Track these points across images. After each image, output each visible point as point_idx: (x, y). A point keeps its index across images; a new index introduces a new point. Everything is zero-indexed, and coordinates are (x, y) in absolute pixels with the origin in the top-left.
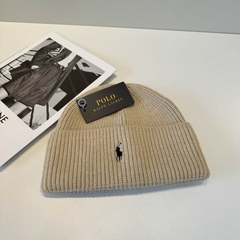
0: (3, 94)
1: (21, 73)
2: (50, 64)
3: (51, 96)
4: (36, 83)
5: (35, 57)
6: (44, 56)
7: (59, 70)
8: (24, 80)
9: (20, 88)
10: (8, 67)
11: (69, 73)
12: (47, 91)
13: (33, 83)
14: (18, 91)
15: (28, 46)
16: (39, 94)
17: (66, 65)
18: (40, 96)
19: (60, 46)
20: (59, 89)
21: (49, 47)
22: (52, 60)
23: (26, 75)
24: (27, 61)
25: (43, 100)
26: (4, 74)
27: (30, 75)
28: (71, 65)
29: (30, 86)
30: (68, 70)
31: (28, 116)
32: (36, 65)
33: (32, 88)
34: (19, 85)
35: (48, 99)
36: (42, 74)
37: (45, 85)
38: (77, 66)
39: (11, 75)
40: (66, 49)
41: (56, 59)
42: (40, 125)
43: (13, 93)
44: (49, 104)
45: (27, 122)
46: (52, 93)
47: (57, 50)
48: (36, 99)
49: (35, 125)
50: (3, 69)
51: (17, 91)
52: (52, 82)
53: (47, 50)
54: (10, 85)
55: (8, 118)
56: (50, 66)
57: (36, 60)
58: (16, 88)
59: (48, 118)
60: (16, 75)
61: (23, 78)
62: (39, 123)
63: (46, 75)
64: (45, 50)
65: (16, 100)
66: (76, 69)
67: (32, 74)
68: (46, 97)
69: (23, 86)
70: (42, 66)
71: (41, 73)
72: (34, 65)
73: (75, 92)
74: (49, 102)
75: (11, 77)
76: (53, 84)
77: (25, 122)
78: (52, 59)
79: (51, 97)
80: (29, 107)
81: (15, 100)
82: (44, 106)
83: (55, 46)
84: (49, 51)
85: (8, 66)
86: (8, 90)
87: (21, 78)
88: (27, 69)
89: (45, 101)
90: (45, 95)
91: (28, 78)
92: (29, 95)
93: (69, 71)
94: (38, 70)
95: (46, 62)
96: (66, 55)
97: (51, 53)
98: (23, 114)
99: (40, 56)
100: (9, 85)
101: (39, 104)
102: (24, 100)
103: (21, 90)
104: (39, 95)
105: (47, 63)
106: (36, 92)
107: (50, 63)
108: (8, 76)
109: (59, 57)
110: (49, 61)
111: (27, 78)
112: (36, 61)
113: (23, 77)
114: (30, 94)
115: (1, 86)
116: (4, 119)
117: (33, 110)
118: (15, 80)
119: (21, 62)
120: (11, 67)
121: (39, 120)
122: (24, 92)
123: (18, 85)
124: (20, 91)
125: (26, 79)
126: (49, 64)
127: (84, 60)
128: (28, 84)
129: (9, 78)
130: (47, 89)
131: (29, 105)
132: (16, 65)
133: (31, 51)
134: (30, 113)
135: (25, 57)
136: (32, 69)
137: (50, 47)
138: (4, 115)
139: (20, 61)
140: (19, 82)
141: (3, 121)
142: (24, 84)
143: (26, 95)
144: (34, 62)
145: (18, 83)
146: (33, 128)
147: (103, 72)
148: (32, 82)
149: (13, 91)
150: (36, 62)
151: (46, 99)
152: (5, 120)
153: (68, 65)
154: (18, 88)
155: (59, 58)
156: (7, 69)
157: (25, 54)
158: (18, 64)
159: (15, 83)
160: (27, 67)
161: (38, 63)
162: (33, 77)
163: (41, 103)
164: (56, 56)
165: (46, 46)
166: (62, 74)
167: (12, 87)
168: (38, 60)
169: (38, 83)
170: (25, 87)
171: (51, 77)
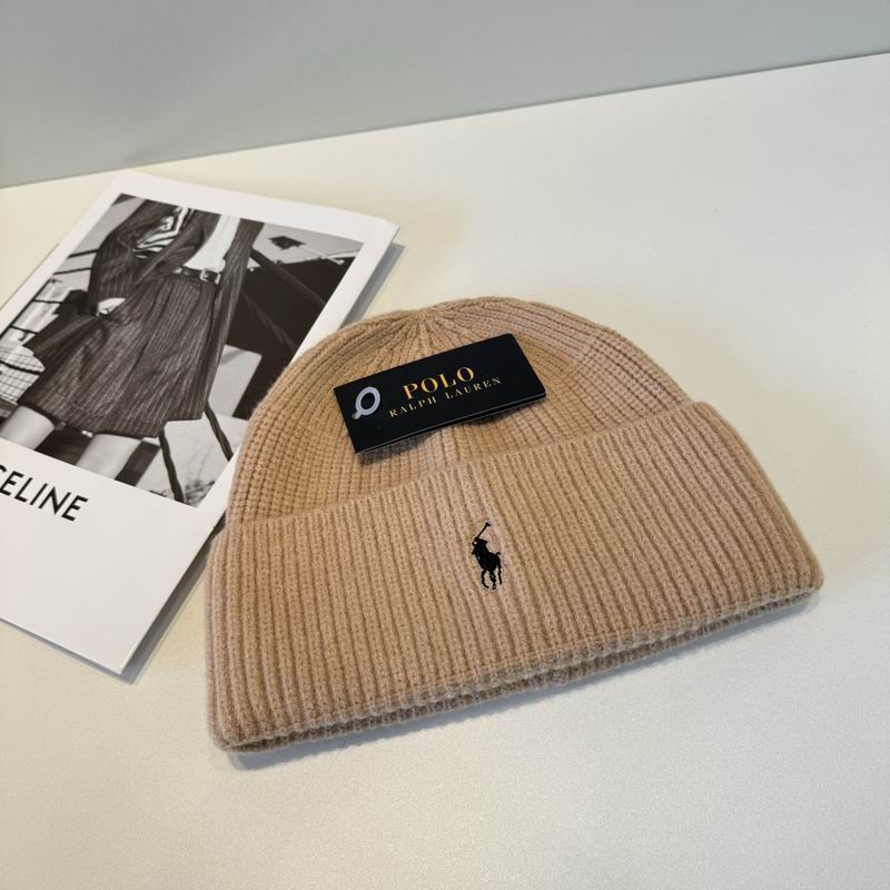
0: (35, 425)
1: (69, 339)
2: (161, 276)
3: (208, 379)
4: (136, 355)
5: (96, 271)
6: (127, 257)
7: (201, 289)
8: (88, 359)
9: (86, 390)
10: (15, 335)
11: (239, 286)
12: (188, 370)
13: (125, 357)
14: (84, 401)
15: (58, 245)
16: (164, 388)
17: (218, 265)
18: (171, 393)
19: (170, 210)
20: (227, 349)
21: (132, 223)
22: (163, 263)
23: (91, 340)
24: (72, 293)
25: (185, 401)
26: (10, 359)
27: (105, 337)
28: (235, 258)
29: (120, 370)
30: (231, 279)
31: (157, 467)
32: (111, 296)
33: (131, 373)
34: (77, 378)
35: (202, 393)
36: (147, 319)
37: (170, 350)
38: (257, 256)
39: (35, 356)
40: (196, 211)
41: (173, 257)
42: (212, 483)
43: (68, 413)
44: (212, 406)
45: (160, 490)
46: (207, 367)
47: (166, 224)
48: (159, 404)
49: (193, 489)
51: (80, 401)
52: (193, 334)
53: (130, 236)
54: (48, 390)
55: (85, 500)
56: (164, 282)
57: (103, 280)
58: (72, 393)
59: (229, 454)
60: (54, 352)
61: (84, 352)
62: (205, 480)
63: (160, 317)
64: (122, 240)
65: (89, 432)
66: (257, 265)
67: (111, 329)
68: (192, 386)
69: (93, 380)
70: (136, 294)
71: (140, 316)
72: (104, 298)
73: (289, 341)
74: (210, 400)
75: (40, 364)
76: (199, 341)
77: (152, 492)
78: (160, 259)
79: (211, 383)
80: (148, 440)
81: (84, 432)
82: (199, 417)
83: (151, 214)
84: (139, 238)
85: (11, 330)
86: (44, 408)
87: (76, 355)
88: (86, 320)
89: (194, 403)
90: (186, 383)
91: (100, 348)
92: (128, 399)
93: (237, 278)
94: (125, 312)
95: (144, 275)
96: (205, 230)
97: (147, 243)
98: (136, 468)
99: (112, 263)
100: (41, 392)
101: (177, 419)
102: (118, 423)
103: (92, 395)
104: (167, 390)
105: (147, 276)
106: (150, 385)
107: (160, 273)
108: (28, 364)
109: (181, 247)
110: (152, 271)
111: (97, 347)
112: (106, 284)
113: (80, 351)
114: (131, 396)
115: (14, 403)
116: (73, 506)
117: (165, 445)
118: (55, 370)
119: (54, 302)
120: (27, 332)
121: (201, 470)
122: (107, 398)
123: (75, 381)
124: (90, 399)
125: (92, 352)
126: (156, 280)
127: (273, 226)
128: (110, 366)
129: (35, 369)
130: (182, 361)
131: (141, 432)
132: (40, 318)
133: (71, 256)
134: (159, 457)
135: (61, 282)
136: (101, 314)
137: (135, 224)
138: (69, 494)
139: (49, 302)
140: (77, 371)
141: (72, 513)
142: (93, 373)
143: (119, 403)
144: (101, 289)
145: (71, 373)
146: (192, 500)
147: (358, 246)
148: (119, 355)
149: (65, 404)
150: (109, 287)
151: (196, 396)
152: (77, 508)
153: (223, 262)
154: (78, 390)
155: (184, 249)
156: (14, 343)
157: (56, 273)
158: (44, 312)
159: (63, 378)
160: (81, 313)
161: (115, 289)
162: (118, 339)
163: (185, 413)
164: (170, 245)
165: (123, 224)
166: (216, 296)
167: (56, 396)
168: (111, 276)
169: (146, 351)
170: (102, 379)
171: (181, 319)
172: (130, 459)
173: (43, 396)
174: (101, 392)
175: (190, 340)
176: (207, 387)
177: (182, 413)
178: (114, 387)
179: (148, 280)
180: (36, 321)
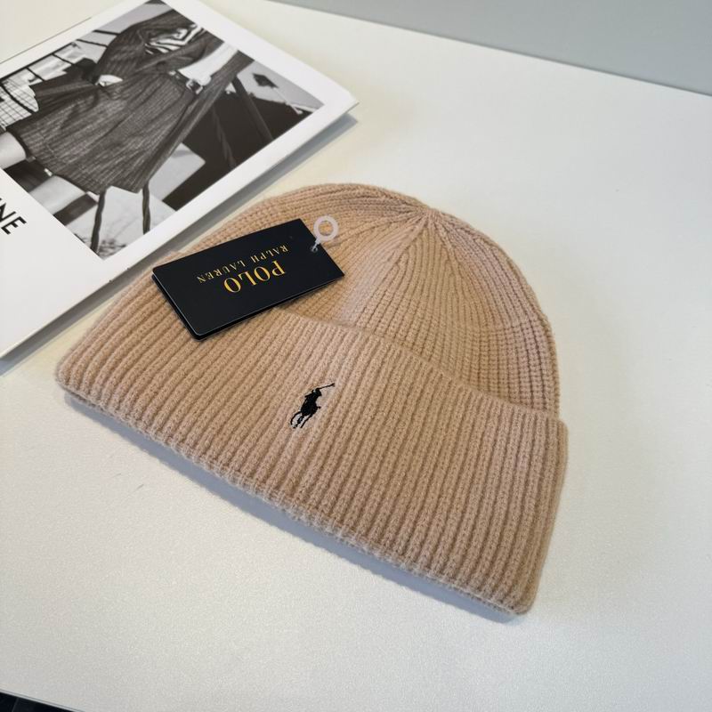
0: (12, 151)
1: (67, 94)
2: (158, 73)
3: (155, 167)
4: (111, 126)
5: (110, 50)
6: (138, 48)
7: (183, 93)
8: (74, 115)
9: (62, 138)
10: (27, 76)
11: (213, 102)
12: (144, 151)
13: (102, 125)
14: (56, 147)
15: (89, 19)
16: (121, 159)
17: (204, 80)
18: (124, 165)
19: (187, 24)
20: (182, 147)
21: (154, 23)
22: (163, 63)
23: (83, 101)
24: (85, 60)
25: (132, 175)
26: (15, 93)
27: (95, 103)
28: (221, 79)
29: (93, 133)
30: (210, 93)
31: (88, 218)
32: (112, 74)
33: (102, 138)
34: (59, 127)
35: (147, 174)
36: (132, 101)
37: (138, 132)
38: (237, 84)
39: (36, 97)
40: (207, 33)
41: (174, 61)
42: (124, 246)
43: (41, 151)
44: (150, 187)
45: (82, 236)
46: (160, 156)
47: (179, 33)
48: (111, 170)
49: (107, 245)
50: (11, 78)
51: (54, 145)
52: (161, 126)
53: (148, 32)
54: (33, 128)
55: (24, 222)
56: (157, 78)
57: (112, 59)
58: (51, 137)
59: (146, 229)
60: (51, 100)
61: (73, 109)
62: (120, 241)
63: (143, 103)
65: (50, 171)
66: (234, 90)
67: (102, 99)
68: (142, 166)
69: (71, 133)
70: (132, 79)
71: (128, 97)
72: (106, 73)
73: (231, 159)
75: (36, 105)
76: (163, 132)
77: (76, 235)
78: (163, 59)
79: (158, 168)
81: (46, 170)
82: (136, 191)
83: (174, 22)
84: (154, 37)
85: (26, 71)
86: (25, 140)
87: (67, 109)
88: (86, 85)
89: (138, 180)
90: (139, 161)
91: (87, 110)
92: (90, 158)
93: (214, 95)
94: (118, 90)
95: (145, 67)
96: (207, 50)
97: (159, 43)
98: (72, 213)
99: (125, 48)
100: (28, 127)
101: (120, 187)
102: (74, 174)
103: (65, 144)
104: (121, 162)
105: (147, 69)
106: (112, 153)
107: (157, 70)
108: (27, 102)
109: (183, 56)
110: (153, 66)
111: (85, 109)
112: (113, 63)
113: (73, 106)
114: (94, 156)
115: (4, 127)
116: (13, 223)
117: (101, 204)
118: (46, 114)
119: (68, 62)
120: (37, 76)
121: (120, 233)
122: (75, 150)
123: (56, 129)
124: (62, 146)
125: (81, 111)
126: (153, 74)
127: (261, 65)
128: (88, 127)
129: (31, 108)
130: (144, 144)
131: (89, 187)
132: (51, 70)
133: (96, 31)
134: (94, 210)
135: (79, 48)
136: (99, 84)
137: (157, 25)
138: (14, 213)
139: (64, 60)
140: (62, 121)
141: (10, 228)
142: (74, 127)
143: (82, 158)
144: (108, 65)
145: (58, 120)
146: (101, 253)
147: (318, 105)
148: (99, 121)
149: (41, 143)
150: (114, 66)
151: (141, 175)
152: (15, 226)
153: (210, 79)
154: (56, 137)
155: (184, 58)
156: (23, 81)
157: (78, 40)
158: (57, 66)
159: (49, 123)
160: (85, 78)
161: (119, 69)
162: (103, 109)
163: (127, 185)
164: (176, 51)
165: (146, 21)
166: (191, 103)
167: (38, 134)
168: (119, 59)
169: (120, 126)
170: (78, 135)
171: (158, 110)
172: (72, 203)
173: (28, 131)
174: (72, 145)
175: (156, 129)
176: (153, 170)
177: (125, 183)
178: (84, 144)
179: (146, 71)
180: (48, 70)
